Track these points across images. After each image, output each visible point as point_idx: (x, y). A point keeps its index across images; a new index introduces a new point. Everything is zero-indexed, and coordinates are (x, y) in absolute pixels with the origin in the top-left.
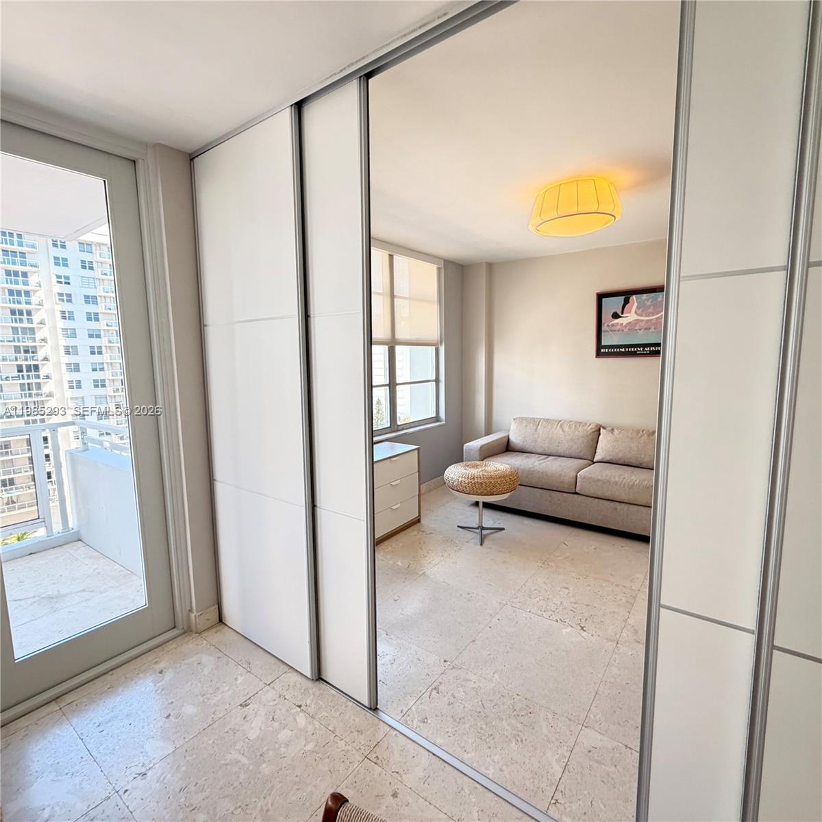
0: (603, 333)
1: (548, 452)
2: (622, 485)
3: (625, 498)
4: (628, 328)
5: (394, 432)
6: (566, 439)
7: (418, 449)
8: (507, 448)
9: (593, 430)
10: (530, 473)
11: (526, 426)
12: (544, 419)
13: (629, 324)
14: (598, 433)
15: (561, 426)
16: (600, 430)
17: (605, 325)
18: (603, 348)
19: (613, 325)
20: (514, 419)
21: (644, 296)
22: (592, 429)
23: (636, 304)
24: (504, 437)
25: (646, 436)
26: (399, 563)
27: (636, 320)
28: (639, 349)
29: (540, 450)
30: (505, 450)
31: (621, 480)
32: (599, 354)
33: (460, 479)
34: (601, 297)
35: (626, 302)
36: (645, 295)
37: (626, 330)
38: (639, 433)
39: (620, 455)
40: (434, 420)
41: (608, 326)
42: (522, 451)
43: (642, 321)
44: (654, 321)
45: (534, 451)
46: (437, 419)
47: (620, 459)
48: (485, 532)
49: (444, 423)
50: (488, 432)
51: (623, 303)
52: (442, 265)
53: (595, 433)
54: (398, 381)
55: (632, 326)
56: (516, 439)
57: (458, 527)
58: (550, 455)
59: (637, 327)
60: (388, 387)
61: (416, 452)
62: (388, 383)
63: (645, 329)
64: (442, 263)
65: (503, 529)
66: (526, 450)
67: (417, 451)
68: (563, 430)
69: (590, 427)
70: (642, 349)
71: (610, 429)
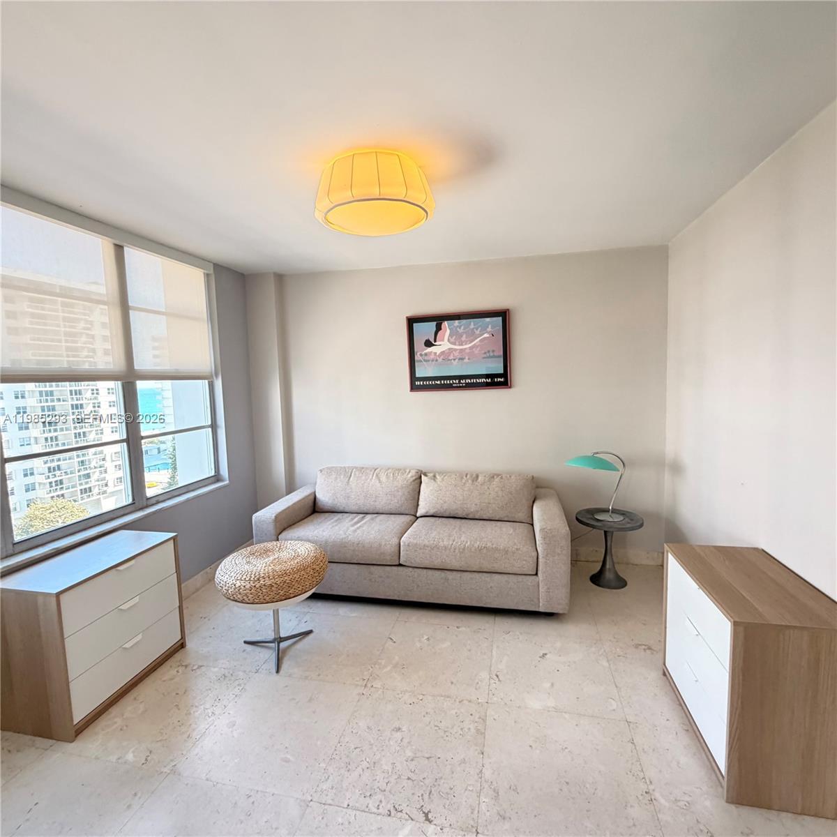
0: (416, 364)
1: (365, 510)
2: (452, 550)
3: (455, 565)
4: (442, 357)
5: (142, 509)
6: (384, 491)
7: (174, 538)
8: (314, 509)
9: (414, 478)
10: (343, 545)
11: (336, 478)
12: (356, 468)
13: (443, 353)
14: (419, 480)
15: (377, 475)
16: (421, 477)
17: (418, 354)
18: (417, 381)
19: (426, 354)
20: (321, 471)
21: (456, 323)
22: (412, 477)
23: (448, 331)
24: (309, 495)
25: (470, 481)
26: (130, 757)
27: (449, 349)
28: (454, 381)
29: (354, 508)
30: (309, 512)
31: (451, 543)
32: (414, 388)
33: (238, 584)
34: (411, 321)
35: (439, 328)
36: (457, 321)
37: (440, 360)
38: (462, 478)
39: (445, 506)
40: (210, 480)
41: (421, 355)
42: (333, 512)
43: (456, 350)
44: (468, 351)
45: (346, 510)
46: (217, 478)
47: (445, 512)
48: (283, 645)
49: (227, 482)
50: (291, 489)
51: (435, 329)
52: (211, 271)
53: (416, 481)
54: (143, 434)
55: (446, 355)
56: (324, 497)
57: (245, 642)
58: (367, 514)
59: (451, 357)
60: (125, 444)
61: (171, 544)
62: (125, 437)
63: (459, 359)
64: (212, 268)
65: (311, 632)
66: (337, 510)
67: (172, 541)
68: (379, 480)
69: (409, 476)
70: (457, 381)
71: (432, 475)
